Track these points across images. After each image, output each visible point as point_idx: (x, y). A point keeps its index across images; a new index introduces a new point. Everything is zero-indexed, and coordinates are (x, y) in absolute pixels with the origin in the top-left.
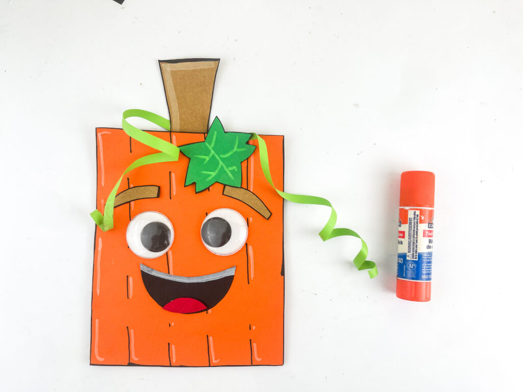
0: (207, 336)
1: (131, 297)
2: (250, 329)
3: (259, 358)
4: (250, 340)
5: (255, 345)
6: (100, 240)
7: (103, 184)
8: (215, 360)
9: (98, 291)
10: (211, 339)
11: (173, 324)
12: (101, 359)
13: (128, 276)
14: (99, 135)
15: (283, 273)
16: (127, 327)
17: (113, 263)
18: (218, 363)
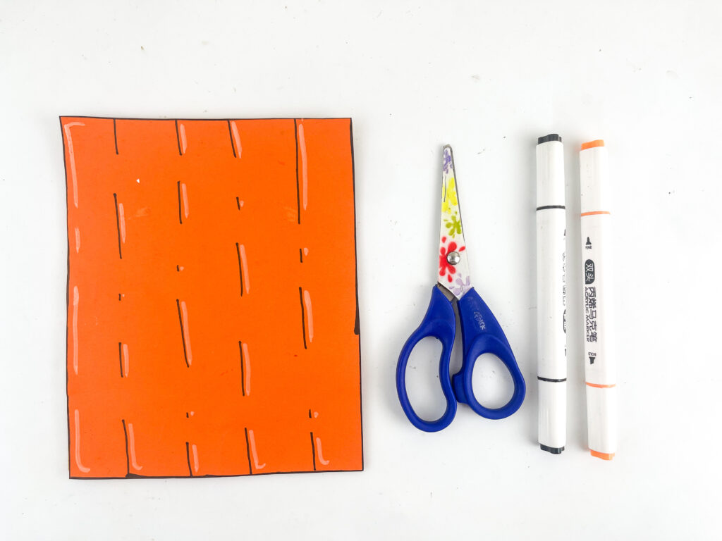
0: (246, 429)
1: (126, 375)
2: (310, 417)
3: (325, 459)
4: (311, 433)
5: (318, 441)
6: (76, 290)
7: (76, 205)
8: (260, 464)
9: (76, 368)
10: (251, 433)
11: (192, 413)
12: (85, 470)
13: (120, 344)
14: (66, 127)
15: (357, 331)
16: (123, 421)
17: (97, 324)
18: (263, 469)
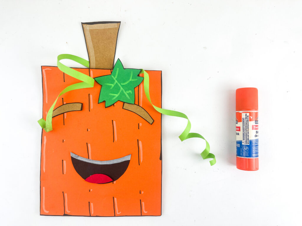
0: (113, 197)
1: (65, 173)
2: (140, 193)
3: (146, 211)
4: (140, 200)
5: (143, 203)
6: (45, 137)
7: (47, 102)
8: (119, 212)
9: (44, 170)
10: (115, 199)
11: (91, 190)
12: (47, 212)
13: (63, 160)
14: (43, 70)
15: (161, 158)
16: (63, 192)
17: (53, 152)
18: (120, 214)
